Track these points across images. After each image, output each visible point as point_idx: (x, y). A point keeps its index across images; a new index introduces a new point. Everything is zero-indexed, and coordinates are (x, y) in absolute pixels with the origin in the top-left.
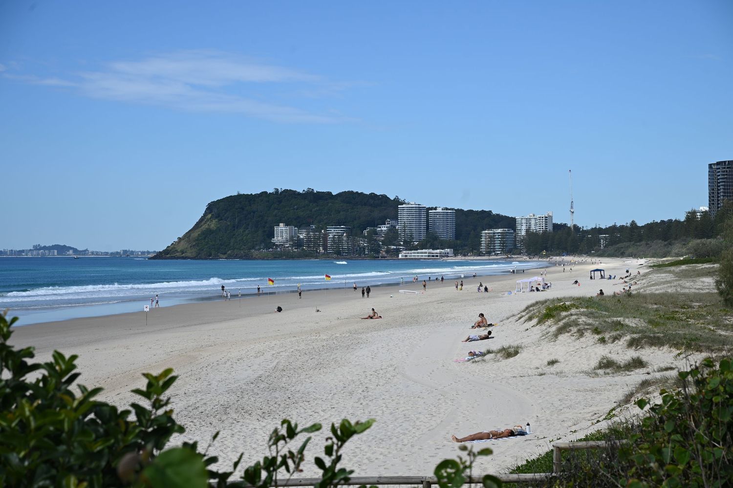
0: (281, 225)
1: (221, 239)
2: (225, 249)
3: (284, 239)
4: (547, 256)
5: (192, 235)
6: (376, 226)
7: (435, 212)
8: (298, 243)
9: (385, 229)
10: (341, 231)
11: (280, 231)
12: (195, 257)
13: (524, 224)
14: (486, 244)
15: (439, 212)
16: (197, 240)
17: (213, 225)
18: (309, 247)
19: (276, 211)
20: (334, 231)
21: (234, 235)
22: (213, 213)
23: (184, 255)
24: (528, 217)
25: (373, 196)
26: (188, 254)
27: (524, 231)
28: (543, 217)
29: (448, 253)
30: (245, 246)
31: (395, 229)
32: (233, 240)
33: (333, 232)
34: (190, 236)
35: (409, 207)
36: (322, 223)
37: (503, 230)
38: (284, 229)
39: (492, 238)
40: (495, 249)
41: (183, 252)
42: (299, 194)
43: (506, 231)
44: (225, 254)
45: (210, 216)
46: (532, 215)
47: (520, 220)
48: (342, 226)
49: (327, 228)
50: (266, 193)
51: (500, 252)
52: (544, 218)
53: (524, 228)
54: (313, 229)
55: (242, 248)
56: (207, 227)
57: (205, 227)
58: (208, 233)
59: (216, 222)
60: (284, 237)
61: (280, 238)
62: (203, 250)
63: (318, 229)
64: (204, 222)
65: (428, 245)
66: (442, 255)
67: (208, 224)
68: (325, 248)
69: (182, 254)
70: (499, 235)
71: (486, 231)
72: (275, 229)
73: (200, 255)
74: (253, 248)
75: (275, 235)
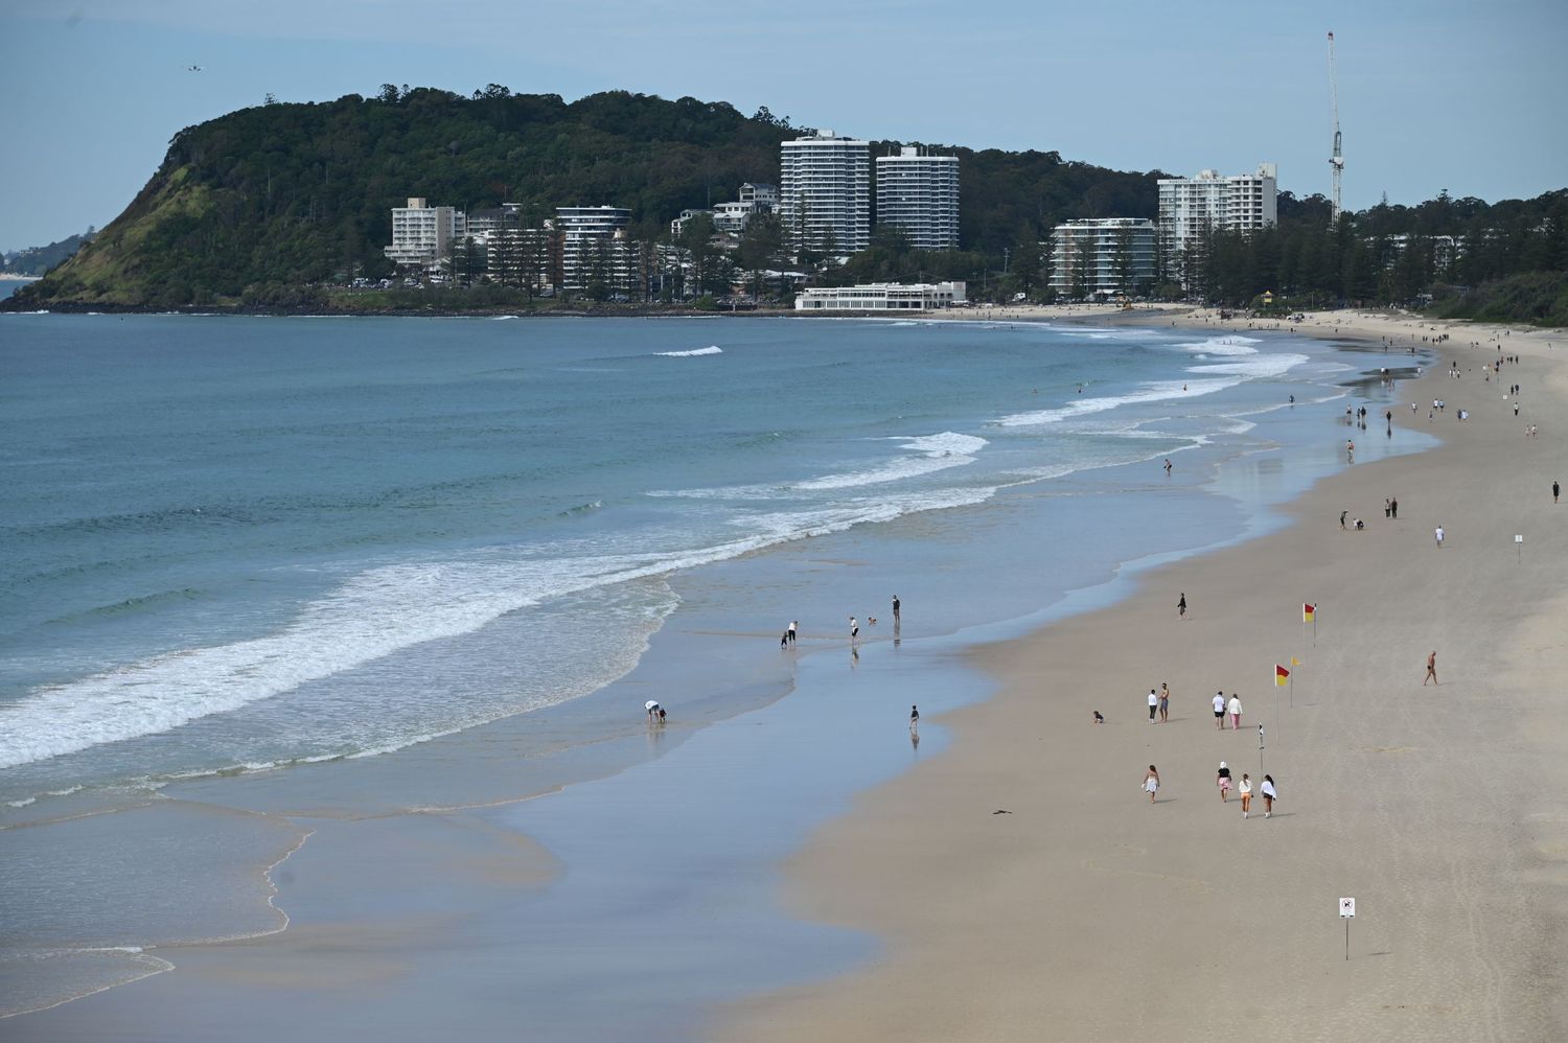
0: (414, 203)
1: (221, 246)
2: (235, 279)
3: (423, 248)
4: (1277, 311)
5: (128, 234)
6: (708, 203)
7: (895, 163)
8: (469, 262)
9: (739, 214)
10: (602, 220)
11: (408, 223)
12: (141, 304)
13: (1182, 203)
14: (1066, 265)
15: (909, 162)
16: (145, 250)
17: (195, 201)
18: (503, 272)
19: (393, 158)
20: (581, 221)
21: (262, 234)
22: (193, 164)
23: (104, 297)
24: (1197, 179)
25: (689, 106)
26: (119, 296)
27: (1183, 222)
28: (1246, 183)
29: (950, 295)
30: (299, 269)
31: (771, 216)
32: (258, 252)
33: (578, 226)
34: (120, 237)
35: (816, 147)
36: (539, 195)
37: (1122, 223)
38: (422, 215)
39: (1088, 246)
40: (1096, 280)
41: (100, 288)
42: (462, 102)
43: (1129, 224)
44: (236, 293)
45: (181, 173)
46: (1209, 173)
47: (1172, 189)
48: (604, 208)
49: (558, 212)
50: (356, 98)
51: (1110, 291)
52: (1250, 185)
53: (1183, 213)
54: (515, 217)
55: (290, 277)
56: (174, 208)
57: (166, 209)
58: (177, 229)
59: (204, 192)
60: (423, 242)
61: (409, 246)
62: (165, 282)
63: (532, 218)
64: (163, 192)
65: (884, 266)
66: (933, 300)
67: (179, 201)
68: (556, 277)
69: (99, 294)
70: (1108, 239)
71: (1068, 226)
72: (395, 216)
73: (156, 298)
74: (327, 275)
75: (395, 235)
